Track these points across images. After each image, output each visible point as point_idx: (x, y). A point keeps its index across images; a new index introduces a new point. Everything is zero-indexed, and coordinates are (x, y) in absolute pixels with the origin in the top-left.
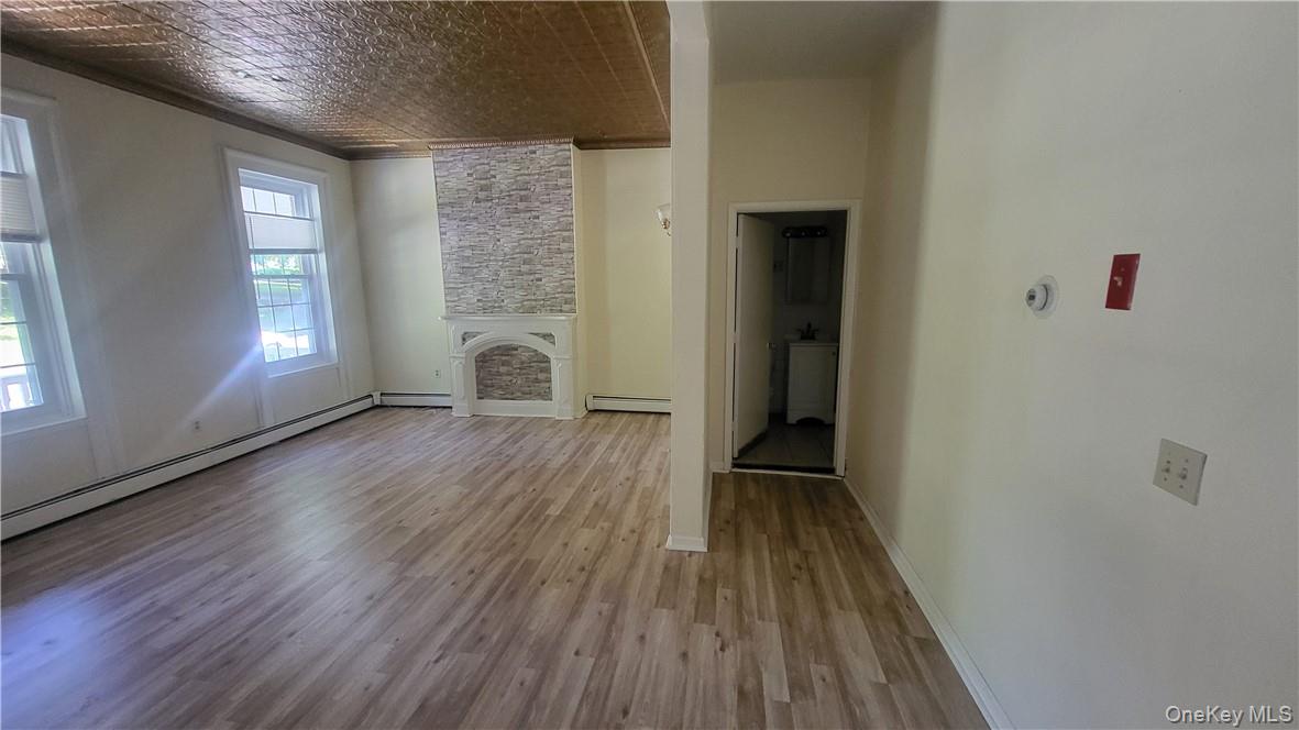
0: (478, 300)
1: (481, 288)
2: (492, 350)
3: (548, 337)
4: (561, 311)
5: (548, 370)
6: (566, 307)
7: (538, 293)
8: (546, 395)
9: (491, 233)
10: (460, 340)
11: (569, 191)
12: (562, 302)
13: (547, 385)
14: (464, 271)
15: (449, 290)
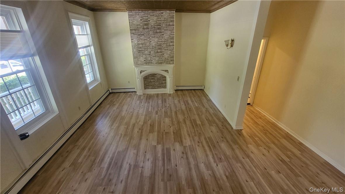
0: (144, 61)
1: (146, 56)
2: (149, 75)
3: (167, 71)
4: (170, 63)
5: (165, 80)
6: (171, 62)
7: (163, 58)
8: (165, 87)
9: (148, 39)
10: (140, 73)
11: (173, 27)
12: (170, 60)
13: (165, 84)
14: (139, 51)
15: (135, 58)
